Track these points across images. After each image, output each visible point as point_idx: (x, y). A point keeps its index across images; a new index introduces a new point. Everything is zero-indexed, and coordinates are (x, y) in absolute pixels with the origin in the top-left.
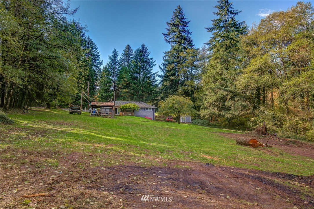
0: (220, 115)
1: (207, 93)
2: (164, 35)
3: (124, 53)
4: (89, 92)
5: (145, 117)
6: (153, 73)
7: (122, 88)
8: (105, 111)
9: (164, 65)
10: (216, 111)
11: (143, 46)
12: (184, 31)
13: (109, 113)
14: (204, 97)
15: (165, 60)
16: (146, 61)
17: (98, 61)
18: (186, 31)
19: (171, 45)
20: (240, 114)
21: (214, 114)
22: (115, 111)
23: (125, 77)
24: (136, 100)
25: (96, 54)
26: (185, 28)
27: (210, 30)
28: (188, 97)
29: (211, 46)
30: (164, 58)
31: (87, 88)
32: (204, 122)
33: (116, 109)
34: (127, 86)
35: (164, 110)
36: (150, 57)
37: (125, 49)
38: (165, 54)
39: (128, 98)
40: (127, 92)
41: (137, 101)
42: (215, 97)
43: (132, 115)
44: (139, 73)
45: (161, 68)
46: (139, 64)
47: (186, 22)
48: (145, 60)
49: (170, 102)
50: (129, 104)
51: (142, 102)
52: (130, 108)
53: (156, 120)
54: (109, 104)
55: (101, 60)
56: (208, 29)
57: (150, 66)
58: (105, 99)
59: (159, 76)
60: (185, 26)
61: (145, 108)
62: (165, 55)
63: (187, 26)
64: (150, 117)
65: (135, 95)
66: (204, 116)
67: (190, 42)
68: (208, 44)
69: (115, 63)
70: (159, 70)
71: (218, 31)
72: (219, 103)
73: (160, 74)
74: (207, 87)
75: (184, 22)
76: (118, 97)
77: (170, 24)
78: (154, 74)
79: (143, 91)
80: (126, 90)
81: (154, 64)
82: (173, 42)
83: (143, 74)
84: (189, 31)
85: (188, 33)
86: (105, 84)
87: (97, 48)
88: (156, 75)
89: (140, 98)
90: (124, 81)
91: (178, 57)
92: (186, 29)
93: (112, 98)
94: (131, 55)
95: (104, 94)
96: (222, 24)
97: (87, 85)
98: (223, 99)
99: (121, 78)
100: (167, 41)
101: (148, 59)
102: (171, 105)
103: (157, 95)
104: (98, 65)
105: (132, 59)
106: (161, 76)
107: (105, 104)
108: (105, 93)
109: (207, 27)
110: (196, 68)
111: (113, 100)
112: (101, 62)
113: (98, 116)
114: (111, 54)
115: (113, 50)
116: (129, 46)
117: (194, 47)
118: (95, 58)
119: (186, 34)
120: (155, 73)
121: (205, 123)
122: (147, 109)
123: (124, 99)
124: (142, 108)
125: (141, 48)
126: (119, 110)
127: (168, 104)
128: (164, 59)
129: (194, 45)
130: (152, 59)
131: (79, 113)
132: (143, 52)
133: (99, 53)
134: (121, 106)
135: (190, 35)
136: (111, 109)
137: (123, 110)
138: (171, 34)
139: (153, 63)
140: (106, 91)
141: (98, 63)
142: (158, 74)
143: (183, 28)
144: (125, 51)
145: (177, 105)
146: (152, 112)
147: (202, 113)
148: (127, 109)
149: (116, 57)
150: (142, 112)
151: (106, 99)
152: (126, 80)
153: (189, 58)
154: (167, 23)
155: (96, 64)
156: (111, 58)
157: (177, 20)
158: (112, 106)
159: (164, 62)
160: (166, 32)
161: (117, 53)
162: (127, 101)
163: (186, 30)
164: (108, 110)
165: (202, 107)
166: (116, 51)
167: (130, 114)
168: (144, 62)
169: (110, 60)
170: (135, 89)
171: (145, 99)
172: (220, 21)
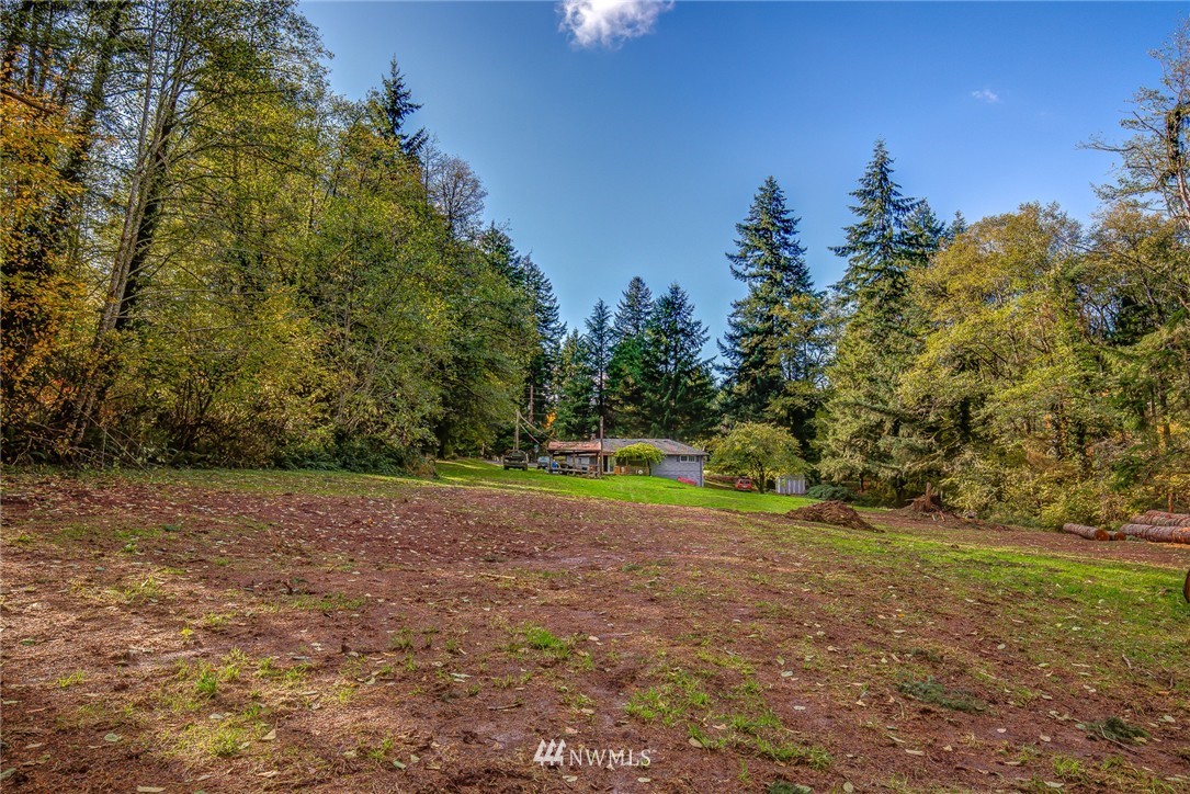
0: (866, 472)
1: (837, 415)
2: (731, 257)
3: (625, 301)
4: (531, 413)
5: (679, 479)
6: (701, 362)
7: (621, 402)
8: (580, 463)
9: (731, 338)
10: (858, 462)
11: (675, 291)
12: (786, 244)
13: (589, 468)
14: (830, 424)
15: (736, 326)
16: (682, 330)
17: (553, 325)
18: (790, 246)
19: (750, 285)
20: (913, 469)
21: (853, 470)
22: (601, 463)
23: (627, 375)
24: (657, 435)
25: (547, 304)
26: (787, 236)
27: (842, 252)
28: (782, 428)
29: (845, 295)
30: (732, 319)
31: (527, 404)
32: (836, 491)
33: (606, 458)
34: (635, 397)
35: (721, 460)
36: (693, 319)
37: (627, 289)
38: (735, 307)
39: (636, 428)
40: (634, 414)
41: (660, 437)
42: (855, 427)
43: (644, 474)
44: (666, 363)
45: (722, 347)
46: (664, 339)
47: (788, 221)
48: (680, 326)
49: (737, 440)
50: (636, 446)
51: (674, 439)
52: (639, 457)
53: (706, 486)
54: (590, 446)
55: (562, 320)
56: (837, 250)
57: (693, 343)
58: (576, 433)
59: (718, 368)
60: (787, 232)
61: (678, 456)
62: (734, 310)
63: (794, 233)
64: (690, 478)
65: (656, 421)
66: (830, 477)
67: (801, 275)
68: (837, 288)
69: (601, 338)
70: (718, 351)
71: (863, 253)
72: (866, 443)
73: (721, 364)
74: (836, 401)
75: (784, 221)
76: (611, 427)
77: (747, 228)
78: (706, 363)
79: (674, 412)
80: (629, 408)
81: (704, 336)
82: (754, 276)
83: (676, 364)
84: (800, 246)
85: (797, 250)
86: (577, 395)
87: (550, 288)
88: (710, 365)
89: (668, 430)
90: (626, 383)
91: (770, 318)
92: (791, 239)
93: (594, 428)
94: (646, 306)
95: (574, 421)
96: (872, 238)
97: (528, 396)
98: (874, 431)
99: (616, 375)
100: (737, 275)
101: (689, 324)
102: (738, 447)
103: (713, 421)
104: (556, 337)
105: (649, 318)
106: (725, 369)
107: (580, 446)
108: (576, 417)
109: (834, 246)
110: (821, 345)
111: (598, 436)
112: (563, 328)
113: (565, 473)
114: (590, 313)
115: (596, 302)
116: (638, 280)
117: (812, 288)
118: (546, 316)
119: (790, 253)
120: (709, 361)
121: (838, 495)
122: (684, 458)
123: (626, 433)
124: (669, 456)
125: (668, 295)
126: (612, 461)
127: (733, 444)
128: (730, 321)
129: (812, 284)
130: (698, 323)
131: (524, 468)
132: (673, 304)
133: (555, 300)
134: (618, 450)
135: (801, 256)
136: (594, 459)
137: (621, 461)
138: (749, 254)
139: (703, 333)
140: (579, 411)
141: (553, 329)
142: (716, 362)
143: (783, 238)
144: (628, 296)
145: (752, 448)
146: (695, 465)
147: (826, 466)
148: (631, 457)
149: (603, 321)
150: (672, 467)
151: (580, 431)
152: (631, 381)
153: (799, 320)
154: (739, 226)
155: (548, 334)
156: (590, 325)
157: (766, 218)
158: (597, 452)
159: (731, 331)
160: (737, 251)
161: (607, 310)
162: (634, 437)
163: (790, 242)
164: (586, 462)
165: (824, 452)
166: (604, 305)
167: (641, 472)
168: (677, 333)
169: (588, 331)
170: (656, 405)
171: (681, 431)
172: (867, 229)
